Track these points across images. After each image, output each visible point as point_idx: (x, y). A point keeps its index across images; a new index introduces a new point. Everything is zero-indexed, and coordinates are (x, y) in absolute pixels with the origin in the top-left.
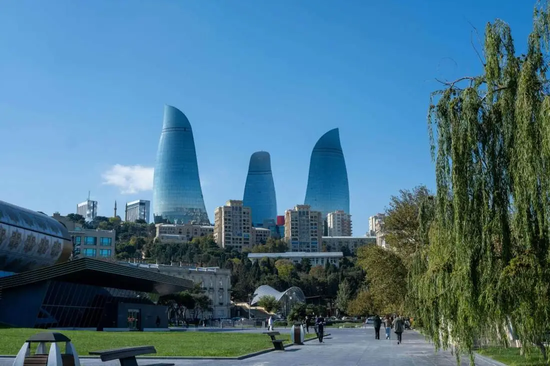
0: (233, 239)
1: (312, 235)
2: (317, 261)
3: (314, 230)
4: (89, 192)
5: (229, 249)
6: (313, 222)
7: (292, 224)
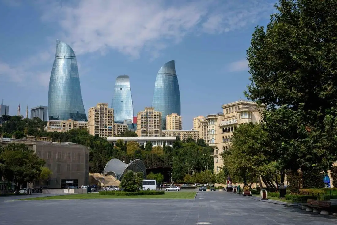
0: (101, 130)
1: (155, 128)
2: (158, 143)
3: (156, 125)
4: (3, 99)
5: (97, 136)
6: (156, 119)
7: (142, 120)
